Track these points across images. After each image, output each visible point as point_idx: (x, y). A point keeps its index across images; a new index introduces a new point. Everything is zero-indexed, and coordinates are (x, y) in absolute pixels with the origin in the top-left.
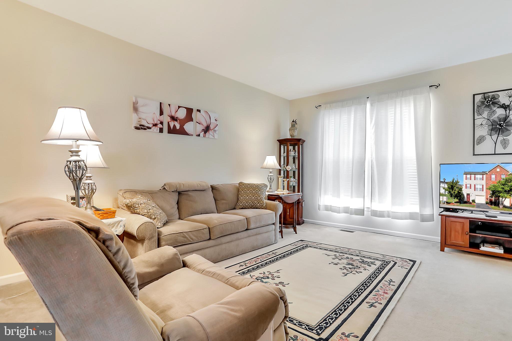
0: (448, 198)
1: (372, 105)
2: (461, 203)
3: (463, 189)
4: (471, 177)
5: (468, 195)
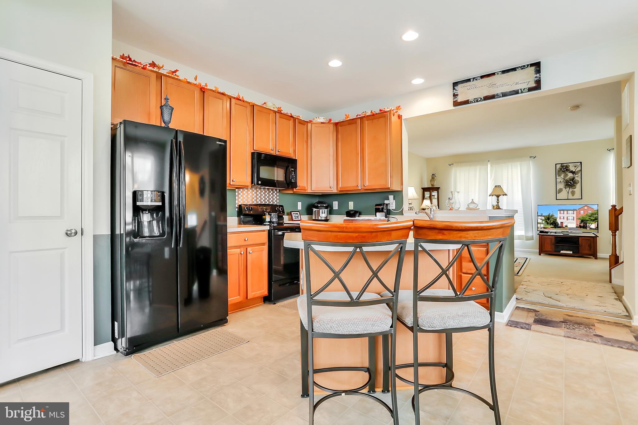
0: (545, 225)
1: (491, 166)
2: (555, 228)
3: (557, 220)
4: (564, 212)
5: (562, 223)
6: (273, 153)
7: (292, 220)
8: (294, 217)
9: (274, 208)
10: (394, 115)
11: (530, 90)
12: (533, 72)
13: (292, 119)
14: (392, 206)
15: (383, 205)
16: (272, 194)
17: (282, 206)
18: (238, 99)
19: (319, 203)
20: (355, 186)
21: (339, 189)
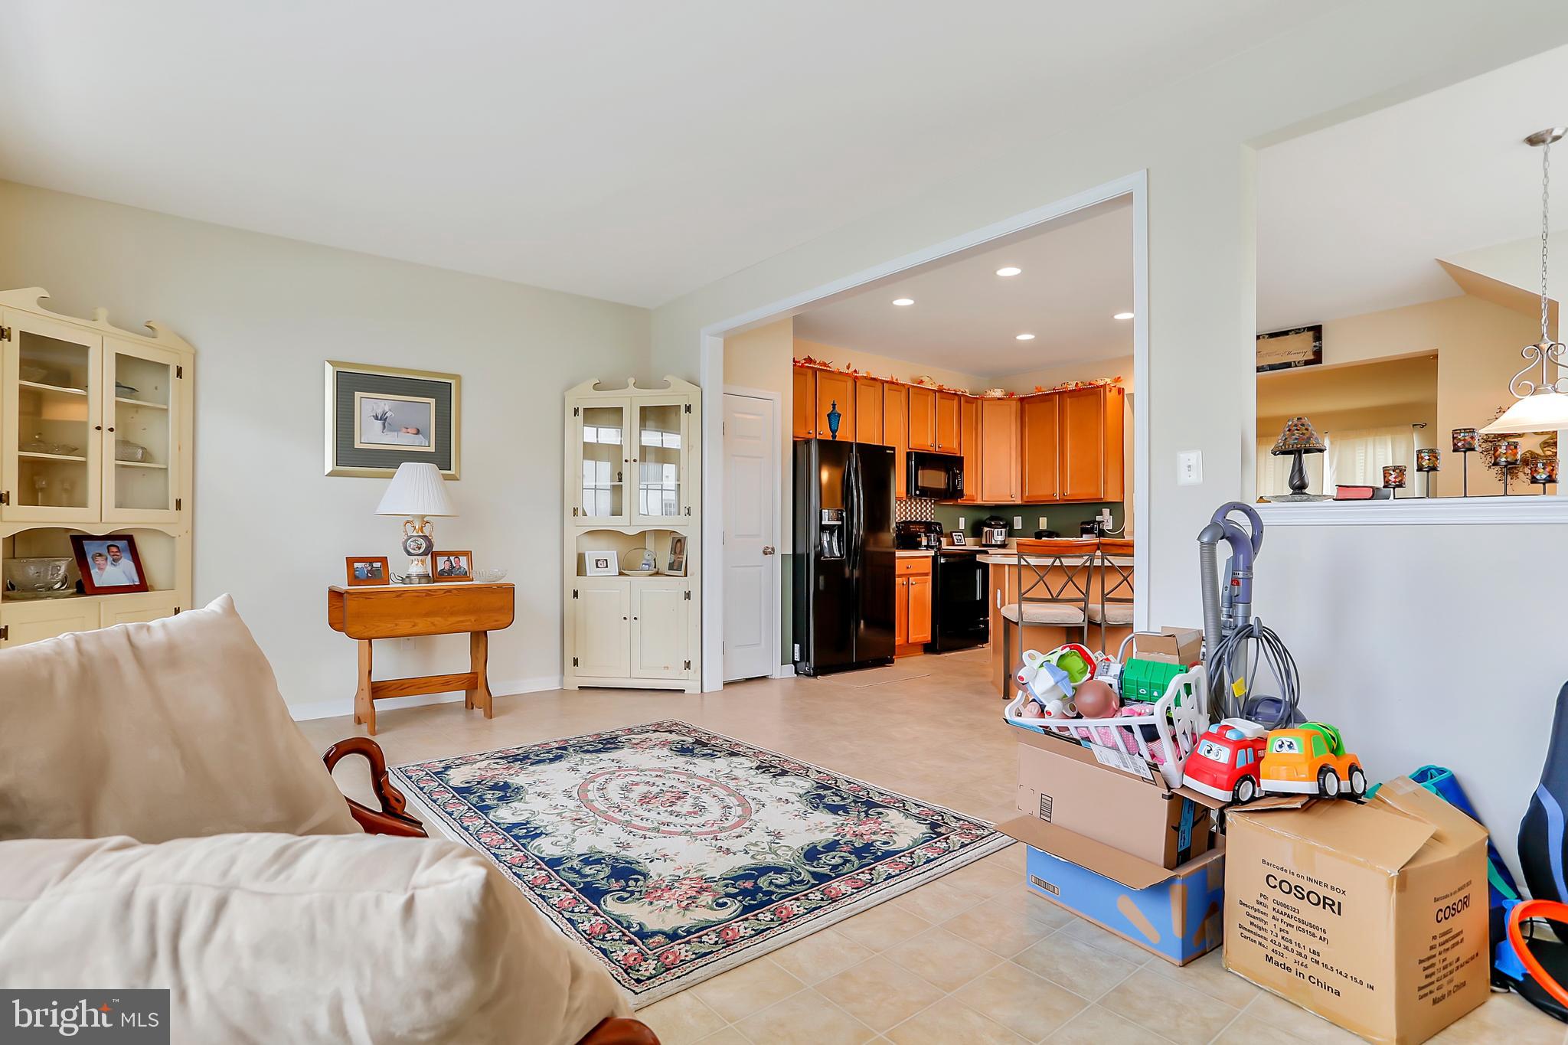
6: (932, 450)
7: (954, 545)
8: (956, 541)
9: (929, 527)
10: (1110, 391)
11: (1307, 363)
12: (1311, 339)
13: (957, 398)
14: (1108, 525)
15: (1093, 523)
16: (925, 506)
17: (939, 524)
18: (892, 383)
19: (992, 518)
20: (1050, 495)
21: (1025, 499)
